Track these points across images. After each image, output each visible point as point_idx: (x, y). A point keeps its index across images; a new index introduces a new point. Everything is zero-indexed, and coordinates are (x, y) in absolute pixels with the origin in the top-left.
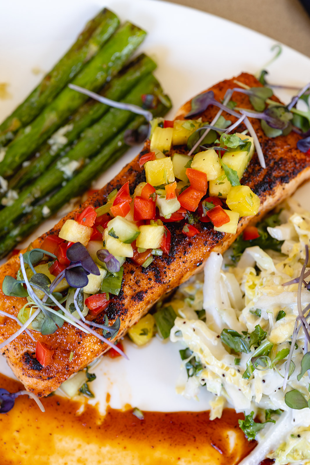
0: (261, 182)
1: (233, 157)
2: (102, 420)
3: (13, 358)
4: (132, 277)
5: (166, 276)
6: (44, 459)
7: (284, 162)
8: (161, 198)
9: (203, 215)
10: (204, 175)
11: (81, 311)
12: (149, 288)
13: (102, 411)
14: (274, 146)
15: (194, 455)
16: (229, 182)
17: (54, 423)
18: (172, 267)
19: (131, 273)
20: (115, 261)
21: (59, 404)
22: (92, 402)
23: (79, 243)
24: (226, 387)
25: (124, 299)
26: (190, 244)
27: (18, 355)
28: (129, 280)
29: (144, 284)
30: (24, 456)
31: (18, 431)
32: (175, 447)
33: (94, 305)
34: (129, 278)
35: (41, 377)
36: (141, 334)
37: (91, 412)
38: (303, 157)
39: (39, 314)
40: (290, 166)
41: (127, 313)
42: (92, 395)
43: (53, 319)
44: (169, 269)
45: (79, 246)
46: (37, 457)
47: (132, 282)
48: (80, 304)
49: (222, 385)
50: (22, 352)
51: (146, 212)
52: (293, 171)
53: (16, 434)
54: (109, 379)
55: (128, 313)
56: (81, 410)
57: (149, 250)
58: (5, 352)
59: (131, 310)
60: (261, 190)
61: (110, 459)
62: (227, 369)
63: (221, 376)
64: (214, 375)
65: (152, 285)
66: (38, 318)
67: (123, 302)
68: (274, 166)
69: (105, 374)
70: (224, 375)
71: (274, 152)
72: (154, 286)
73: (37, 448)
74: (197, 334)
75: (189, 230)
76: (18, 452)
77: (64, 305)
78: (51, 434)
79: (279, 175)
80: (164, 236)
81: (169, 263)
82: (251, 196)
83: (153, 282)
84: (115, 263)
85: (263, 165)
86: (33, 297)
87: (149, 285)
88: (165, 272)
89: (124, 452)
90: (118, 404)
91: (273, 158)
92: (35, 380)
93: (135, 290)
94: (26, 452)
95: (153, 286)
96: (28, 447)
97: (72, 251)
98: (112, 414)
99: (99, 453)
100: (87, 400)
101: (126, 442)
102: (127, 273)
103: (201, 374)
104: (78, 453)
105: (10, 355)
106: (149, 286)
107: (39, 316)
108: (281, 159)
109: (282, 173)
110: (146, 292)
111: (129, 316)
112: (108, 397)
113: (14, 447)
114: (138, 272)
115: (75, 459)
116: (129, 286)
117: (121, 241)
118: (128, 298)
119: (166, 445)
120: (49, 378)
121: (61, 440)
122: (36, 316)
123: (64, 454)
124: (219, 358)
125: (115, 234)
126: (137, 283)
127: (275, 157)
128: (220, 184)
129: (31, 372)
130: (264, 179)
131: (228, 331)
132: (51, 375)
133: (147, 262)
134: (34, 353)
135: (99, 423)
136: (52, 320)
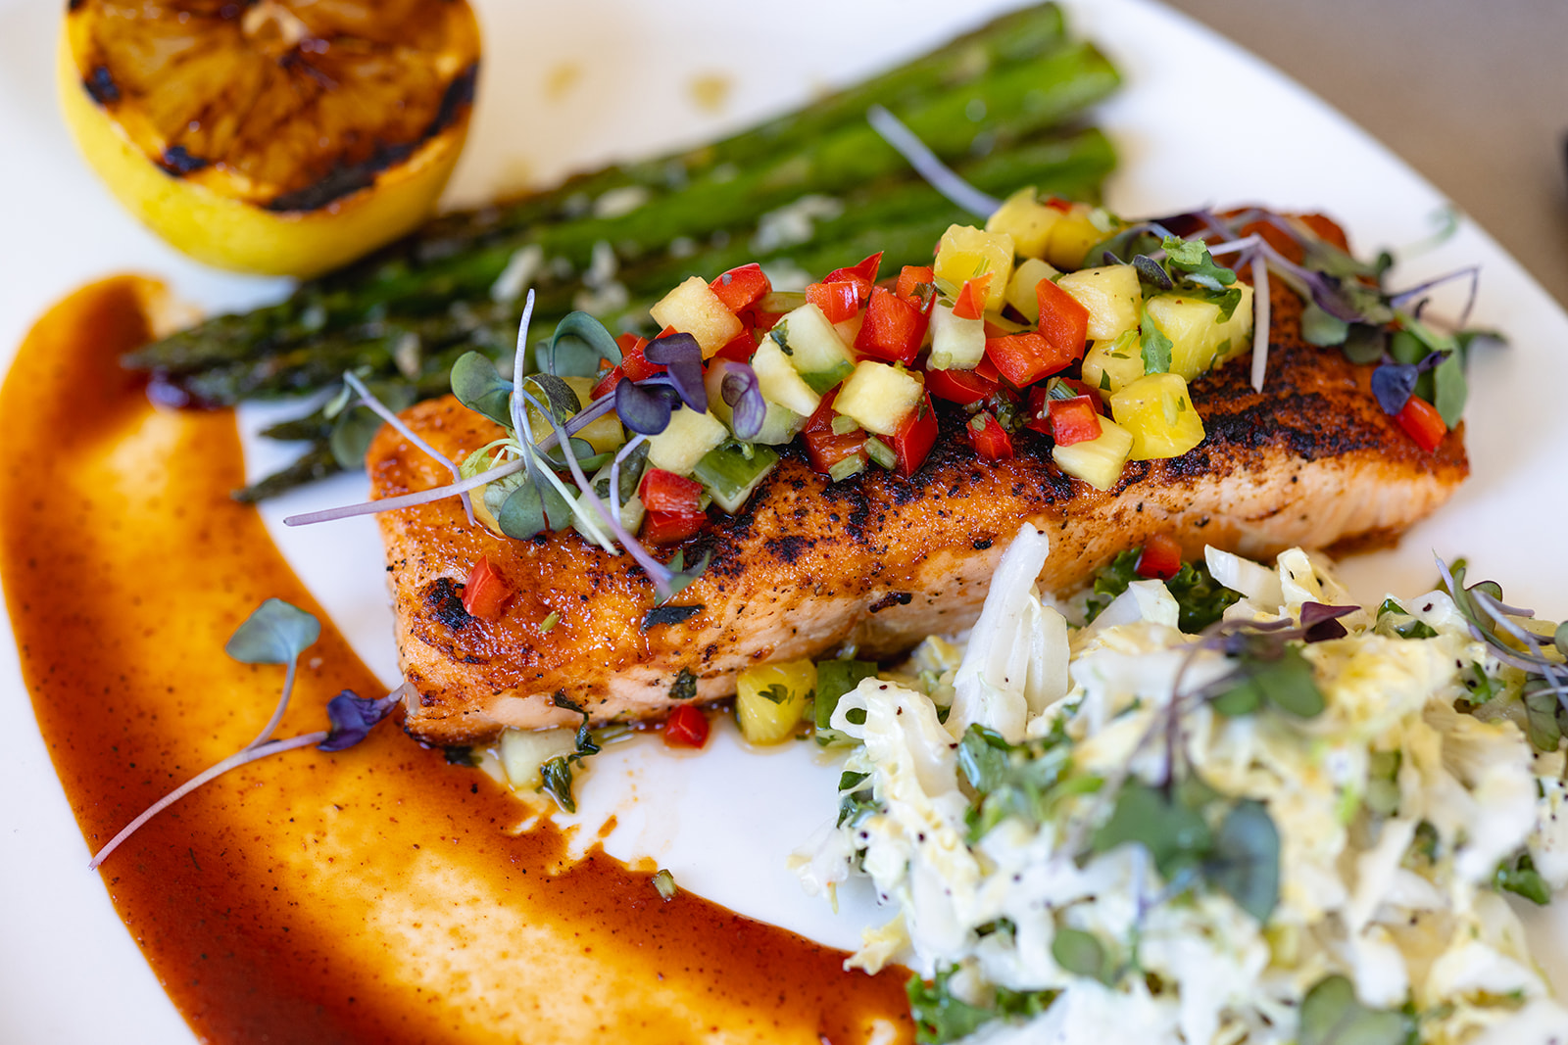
0: (1232, 414)
1: (1179, 305)
2: (565, 868)
3: (408, 585)
4: (792, 495)
5: (881, 529)
6: (369, 892)
7: (1319, 404)
8: (943, 305)
9: (1039, 415)
10: (1083, 315)
11: (622, 504)
12: (822, 537)
13: (576, 850)
14: (1313, 364)
15: (760, 1036)
16: (1142, 361)
17: (441, 827)
18: (907, 513)
19: (793, 485)
20: (757, 401)
21: (475, 790)
22: (562, 819)
23: (689, 336)
24: (916, 874)
25: (748, 536)
26: (978, 474)
27: (422, 581)
28: (782, 500)
29: (816, 523)
30: (322, 867)
31: (339, 808)
32: (718, 999)
33: (662, 501)
34: (784, 495)
35: (449, 649)
36: (763, 694)
37: (547, 839)
38: (1380, 423)
39: (513, 473)
40: (1332, 422)
41: (739, 576)
42: (571, 805)
43: (541, 496)
44: (897, 514)
45: (686, 342)
46: (352, 882)
47: (784, 508)
48: (626, 484)
49: (908, 865)
50: (434, 577)
51: (891, 329)
52: (1335, 436)
53: (330, 812)
54: (634, 787)
55: (742, 580)
56: (527, 826)
57: (862, 434)
58: (396, 566)
59: (752, 571)
60: (1224, 435)
61: (535, 960)
62: (937, 826)
63: (915, 837)
64: (897, 830)
65: (833, 534)
66: (506, 481)
67: (741, 544)
68: (1286, 400)
69: (630, 774)
70: (922, 837)
71: (1303, 375)
72: (838, 538)
73: (366, 862)
74: (901, 723)
75: (984, 426)
76: (312, 850)
77: (589, 475)
78: (417, 846)
79: (1291, 424)
80: (912, 413)
81: (902, 500)
82: (1182, 402)
83: (839, 530)
84: (754, 405)
85: (1258, 380)
86: (517, 415)
87: (828, 530)
88: (882, 518)
89: (582, 960)
90: (624, 850)
91: (1293, 384)
92: (434, 655)
93: (785, 530)
94: (331, 860)
95: (835, 538)
96: (344, 851)
97: (661, 347)
98: (597, 864)
99: (512, 935)
100: (553, 807)
101: (599, 940)
102: (785, 481)
103: (866, 822)
104: (463, 915)
105: (405, 577)
106: (827, 533)
107: (513, 478)
108: (1316, 396)
109: (1299, 424)
110: (812, 544)
111: (741, 589)
112: (611, 824)
113: (310, 837)
114: (813, 490)
115: (446, 923)
116: (775, 513)
117: (793, 366)
118: (759, 542)
119: (700, 983)
120: (472, 660)
121: (435, 869)
122: (504, 474)
123: (425, 901)
124: (930, 791)
125: (787, 338)
126: (801, 512)
127: (1299, 383)
128: (1115, 355)
129: (433, 628)
130: (1243, 413)
131: (987, 733)
132: (480, 653)
133: (845, 466)
134: (462, 586)
135: (553, 870)
136: (538, 496)
